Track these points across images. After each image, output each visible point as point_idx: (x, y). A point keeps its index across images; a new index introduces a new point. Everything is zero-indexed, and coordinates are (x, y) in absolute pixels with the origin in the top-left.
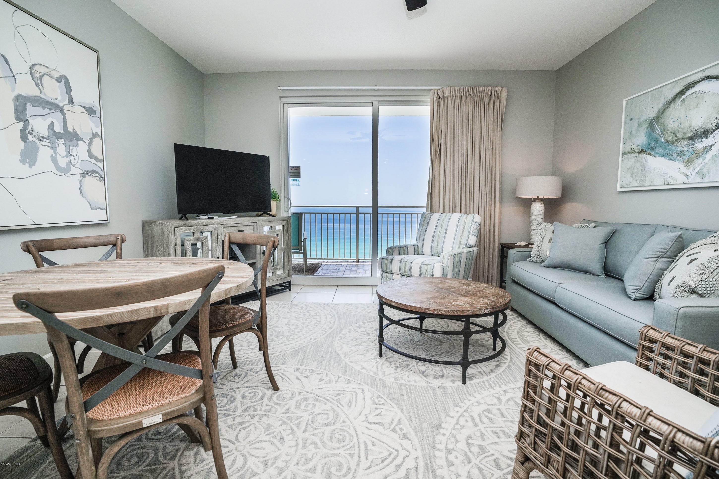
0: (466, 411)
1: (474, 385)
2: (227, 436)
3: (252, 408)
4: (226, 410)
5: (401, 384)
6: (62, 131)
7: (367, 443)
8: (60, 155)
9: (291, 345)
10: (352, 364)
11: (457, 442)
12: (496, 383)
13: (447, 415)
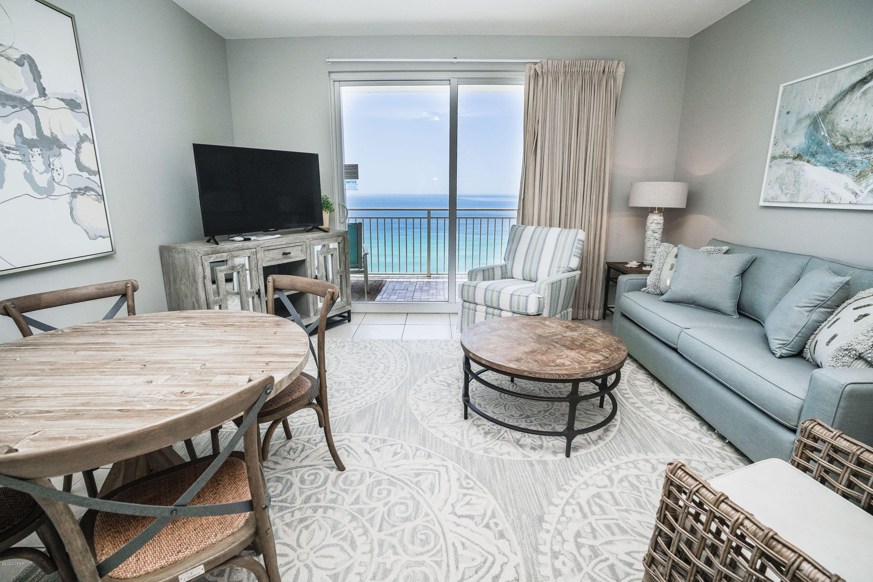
0: (572, 496)
1: (579, 457)
2: (286, 540)
3: (314, 498)
4: (282, 501)
5: (492, 458)
6: (35, 137)
7: (456, 545)
8: (37, 171)
9: (355, 403)
10: (432, 431)
11: (564, 541)
12: (606, 455)
13: (551, 503)
